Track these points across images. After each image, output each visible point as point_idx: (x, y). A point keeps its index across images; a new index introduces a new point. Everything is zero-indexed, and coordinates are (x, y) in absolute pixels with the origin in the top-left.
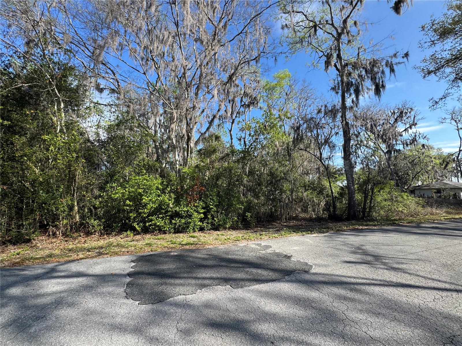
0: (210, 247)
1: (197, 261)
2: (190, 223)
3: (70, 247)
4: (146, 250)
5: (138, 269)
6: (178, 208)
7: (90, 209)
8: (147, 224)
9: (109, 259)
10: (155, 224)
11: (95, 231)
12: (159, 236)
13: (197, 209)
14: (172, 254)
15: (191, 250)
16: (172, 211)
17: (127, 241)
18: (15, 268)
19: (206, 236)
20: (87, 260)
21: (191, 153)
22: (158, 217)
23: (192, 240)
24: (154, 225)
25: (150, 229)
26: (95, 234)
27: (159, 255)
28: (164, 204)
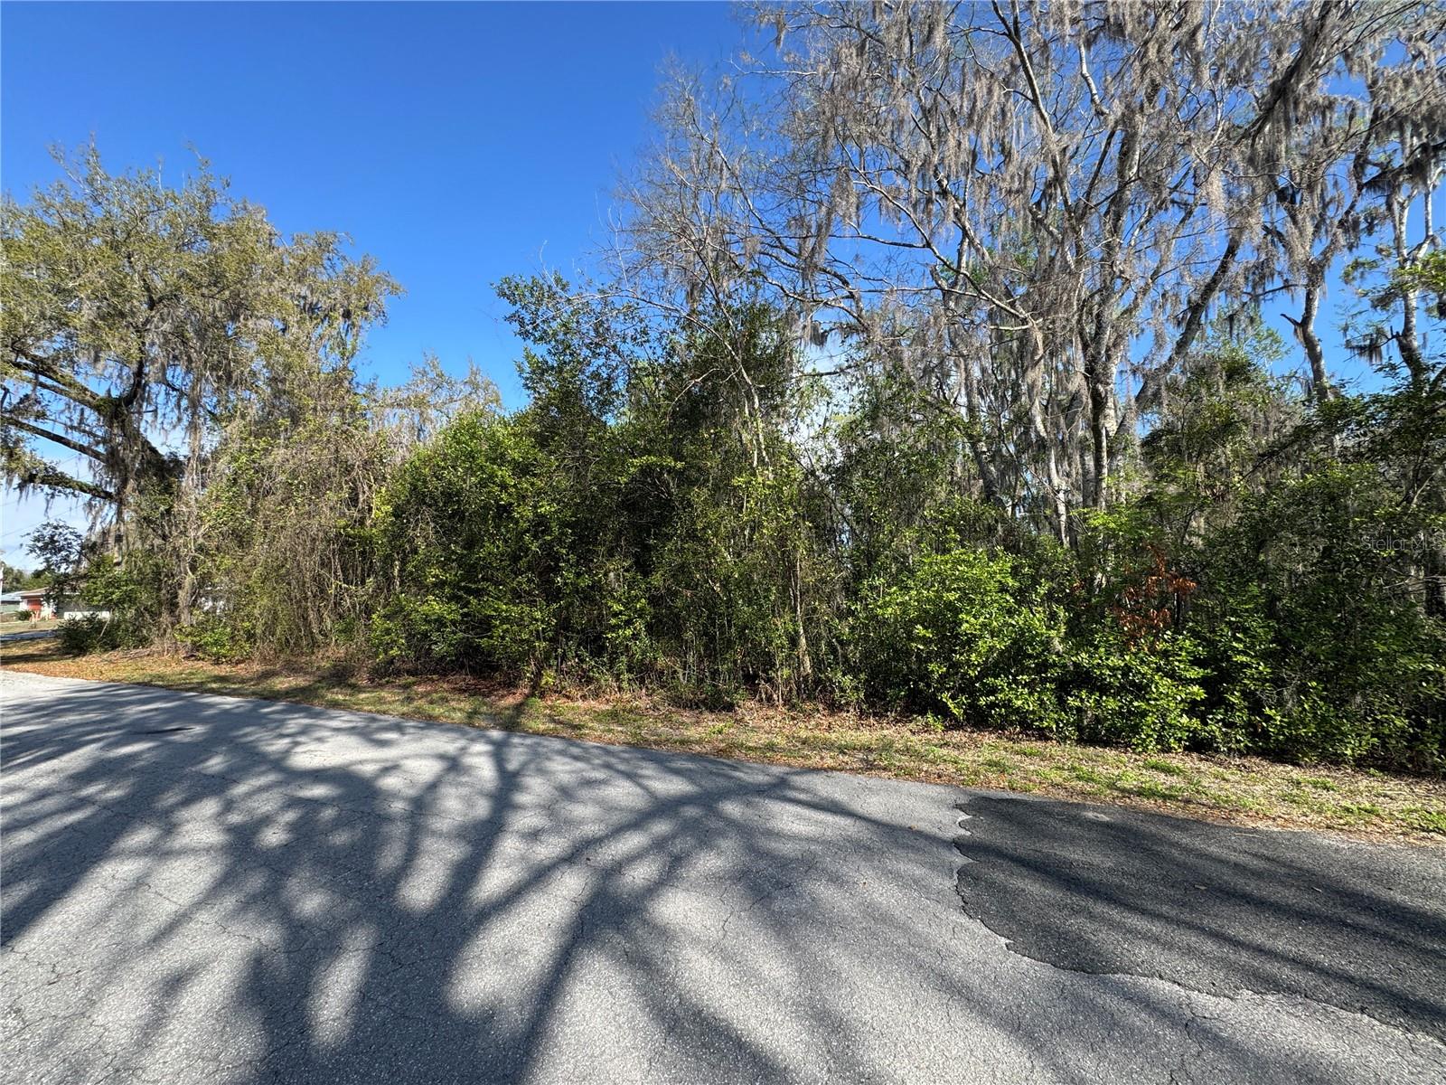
0: (1261, 825)
1: (1211, 869)
2: (1144, 714)
3: (803, 734)
4: (994, 783)
5: (980, 835)
6: (1083, 655)
7: (829, 644)
8: (982, 701)
9: (894, 782)
10: (1007, 704)
11: (848, 704)
12: (1025, 745)
13: (1168, 662)
14: (1090, 815)
15: (1168, 817)
16: (1064, 666)
17: (928, 742)
18: (721, 760)
19: (1227, 776)
20: (843, 775)
21: (1111, 454)
22: (1015, 681)
23: (1161, 781)
24: (1004, 706)
25: (992, 717)
26: (848, 712)
27: (1042, 809)
28: (1033, 638)
